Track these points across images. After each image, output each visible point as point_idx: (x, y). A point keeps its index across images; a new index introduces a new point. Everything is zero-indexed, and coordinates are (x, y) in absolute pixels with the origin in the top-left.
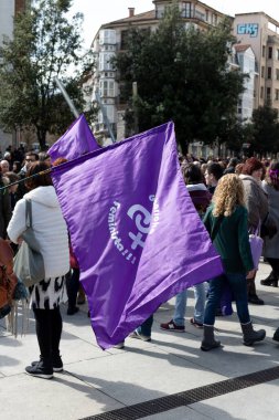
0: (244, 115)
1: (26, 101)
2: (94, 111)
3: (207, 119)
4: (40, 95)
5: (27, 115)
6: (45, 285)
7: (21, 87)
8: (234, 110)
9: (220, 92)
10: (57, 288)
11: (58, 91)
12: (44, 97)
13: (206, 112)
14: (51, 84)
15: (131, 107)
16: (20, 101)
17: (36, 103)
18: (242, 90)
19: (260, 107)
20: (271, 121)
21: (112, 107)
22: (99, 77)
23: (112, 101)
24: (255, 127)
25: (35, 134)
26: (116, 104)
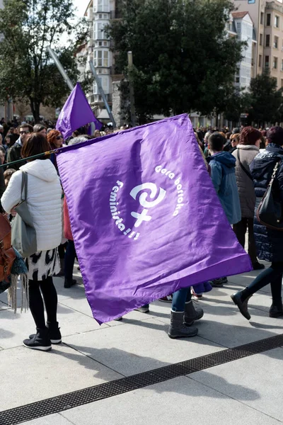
0: (242, 84)
1: (18, 71)
2: (88, 82)
3: (204, 88)
4: (33, 66)
5: (20, 86)
6: (36, 258)
7: (13, 57)
8: (232, 79)
9: (217, 61)
10: (48, 260)
11: (51, 62)
12: (37, 67)
13: (203, 82)
14: (44, 54)
15: (127, 77)
16: (12, 72)
17: (29, 74)
18: (240, 58)
19: (258, 76)
20: (269, 90)
21: (107, 77)
22: (92, 47)
23: (106, 71)
24: (254, 96)
25: (29, 106)
26: (111, 73)
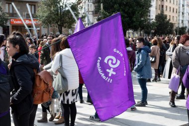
0: (151, 18)
1: (53, 13)
2: (83, 17)
3: (135, 19)
4: (59, 11)
5: (53, 19)
6: (67, 93)
7: (51, 7)
8: (147, 16)
9: (140, 7)
10: (73, 95)
11: (67, 9)
12: (61, 11)
13: (134, 16)
14: (64, 5)
15: (100, 15)
16: (50, 13)
17: (57, 14)
18: (150, 6)
19: (159, 14)
20: (164, 20)
21: (92, 16)
22: (85, 2)
23: (91, 13)
24: (157, 23)
25: (57, 28)
26: (93, 14)
